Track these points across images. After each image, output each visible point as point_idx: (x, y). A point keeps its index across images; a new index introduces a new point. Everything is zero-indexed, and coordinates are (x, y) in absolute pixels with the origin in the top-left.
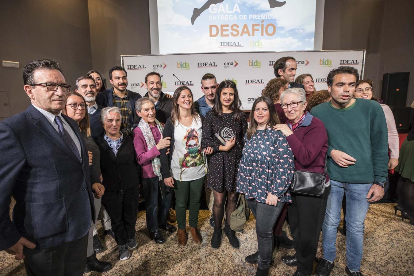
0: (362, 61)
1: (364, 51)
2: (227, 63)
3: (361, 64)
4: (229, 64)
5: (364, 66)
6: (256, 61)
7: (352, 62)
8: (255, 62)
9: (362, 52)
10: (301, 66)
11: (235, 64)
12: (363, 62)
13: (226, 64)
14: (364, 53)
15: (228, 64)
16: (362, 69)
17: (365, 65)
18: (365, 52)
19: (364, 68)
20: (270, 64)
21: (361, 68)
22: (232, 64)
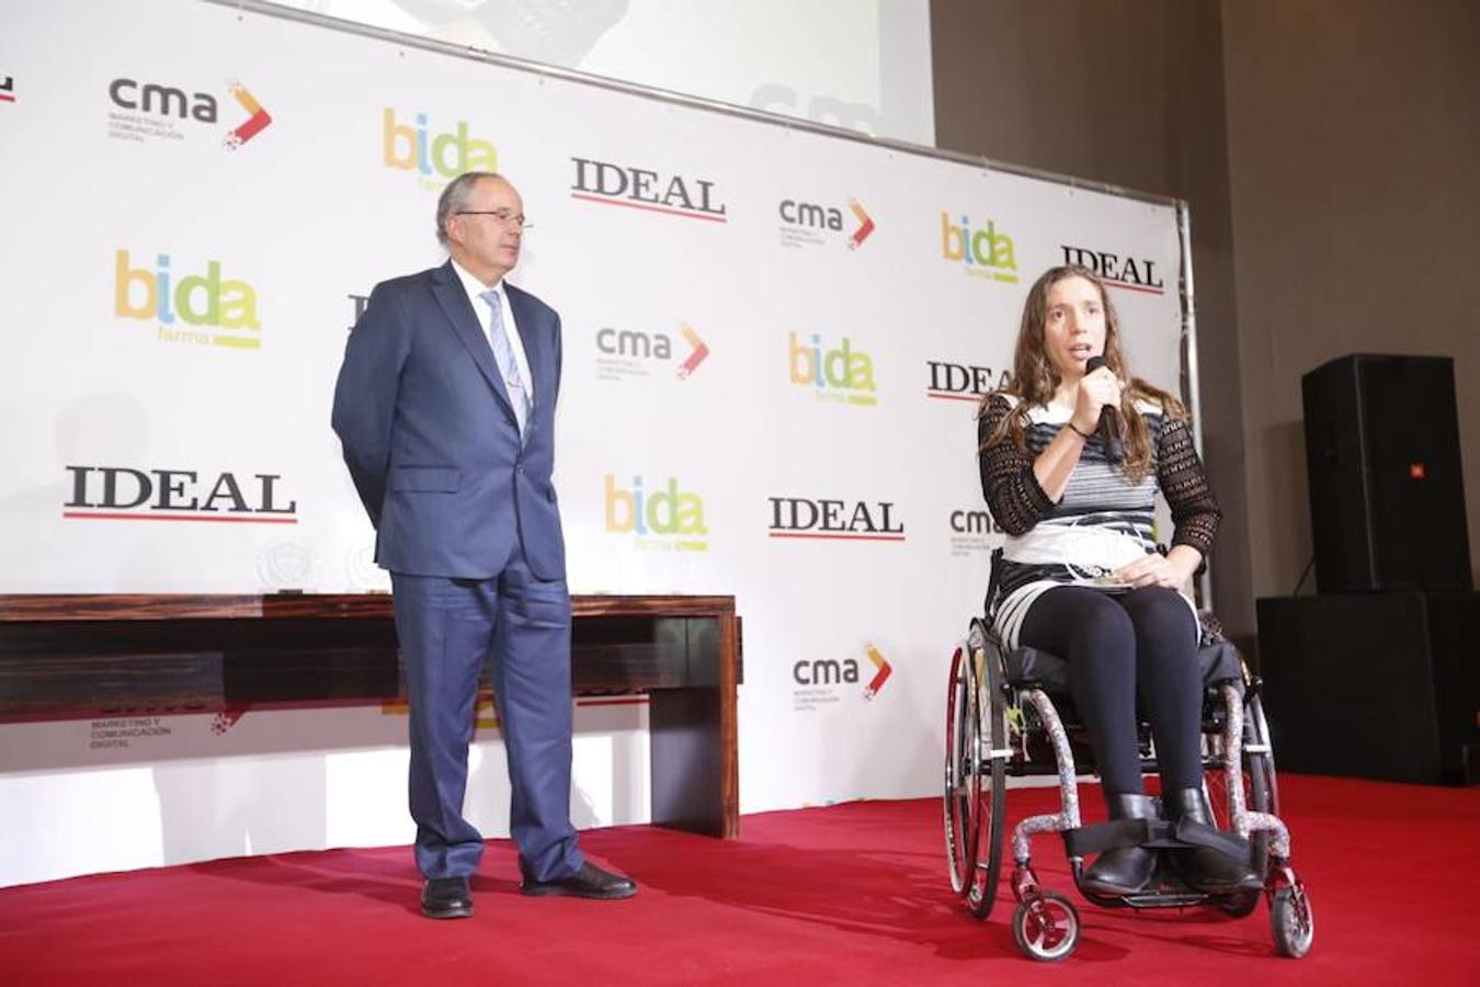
0: (1176, 279)
1: (1179, 212)
2: (148, 89)
3: (1172, 291)
4: (174, 101)
5: (1191, 309)
6: (455, 132)
7: (1126, 271)
8: (444, 139)
9: (1168, 213)
10: (819, 242)
11: (245, 116)
12: (1182, 286)
13: (125, 93)
14: (1180, 223)
15: (156, 98)
16: (1184, 327)
17: (1195, 306)
18: (1186, 214)
19: (1191, 321)
20: (581, 186)
21: (1179, 324)
22: (207, 110)
